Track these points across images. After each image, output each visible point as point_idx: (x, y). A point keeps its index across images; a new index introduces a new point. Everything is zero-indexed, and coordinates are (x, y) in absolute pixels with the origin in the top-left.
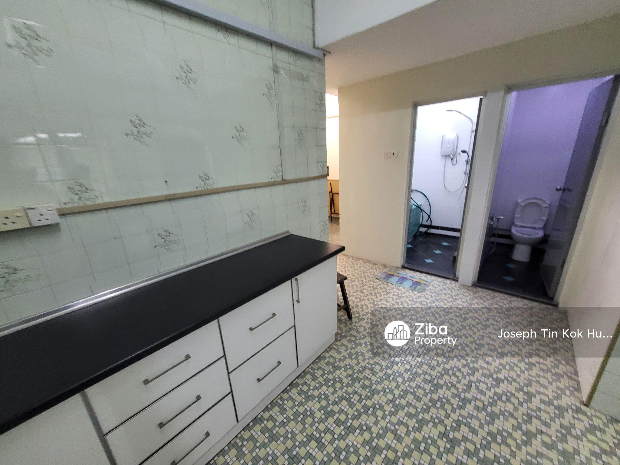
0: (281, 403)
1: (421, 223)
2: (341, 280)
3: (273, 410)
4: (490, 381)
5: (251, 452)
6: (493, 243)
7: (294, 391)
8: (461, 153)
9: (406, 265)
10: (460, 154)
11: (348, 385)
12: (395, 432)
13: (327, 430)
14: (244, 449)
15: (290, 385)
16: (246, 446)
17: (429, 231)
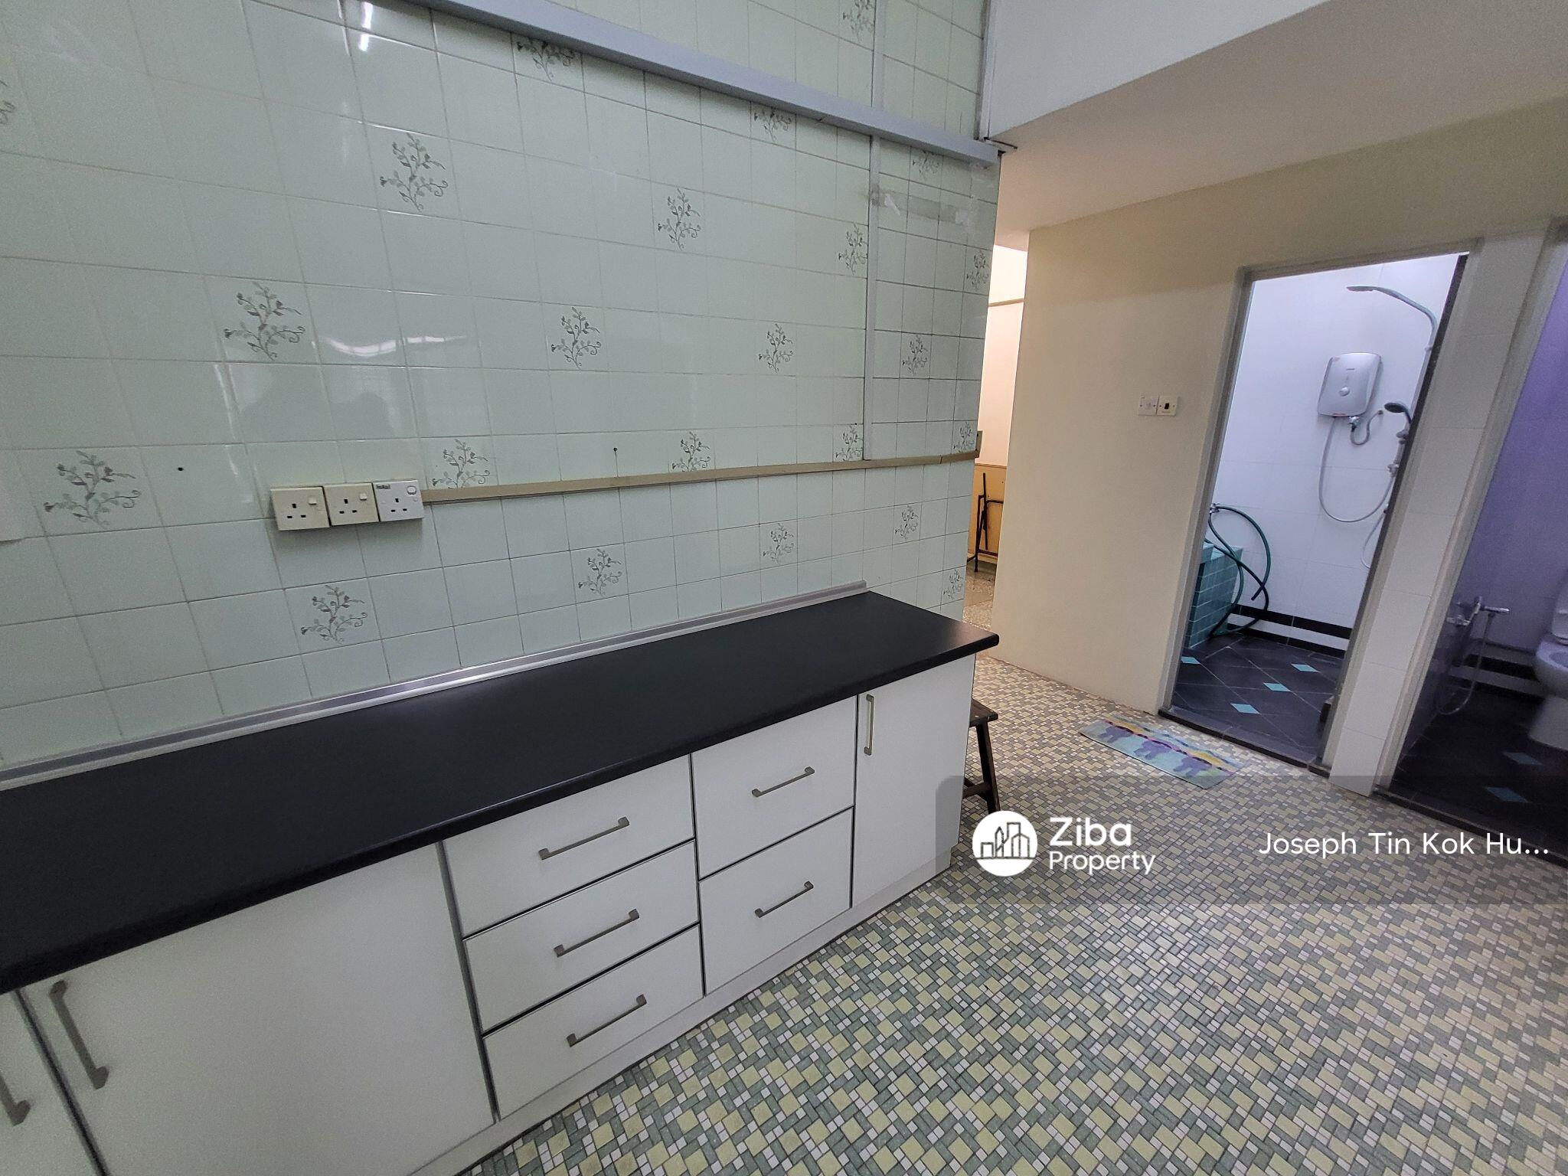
0: (803, 980)
1: (1233, 601)
2: (982, 721)
3: (783, 991)
4: (1386, 1066)
5: (725, 1068)
6: (1466, 683)
7: (836, 961)
8: (1387, 412)
9: (1171, 711)
10: (1381, 413)
11: (969, 980)
12: (1078, 1122)
13: (904, 1069)
14: (712, 1057)
15: (829, 947)
16: (717, 1052)
17: (1255, 627)
